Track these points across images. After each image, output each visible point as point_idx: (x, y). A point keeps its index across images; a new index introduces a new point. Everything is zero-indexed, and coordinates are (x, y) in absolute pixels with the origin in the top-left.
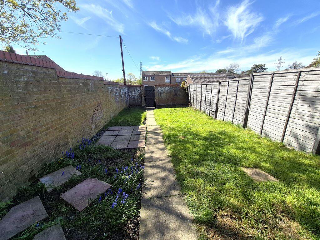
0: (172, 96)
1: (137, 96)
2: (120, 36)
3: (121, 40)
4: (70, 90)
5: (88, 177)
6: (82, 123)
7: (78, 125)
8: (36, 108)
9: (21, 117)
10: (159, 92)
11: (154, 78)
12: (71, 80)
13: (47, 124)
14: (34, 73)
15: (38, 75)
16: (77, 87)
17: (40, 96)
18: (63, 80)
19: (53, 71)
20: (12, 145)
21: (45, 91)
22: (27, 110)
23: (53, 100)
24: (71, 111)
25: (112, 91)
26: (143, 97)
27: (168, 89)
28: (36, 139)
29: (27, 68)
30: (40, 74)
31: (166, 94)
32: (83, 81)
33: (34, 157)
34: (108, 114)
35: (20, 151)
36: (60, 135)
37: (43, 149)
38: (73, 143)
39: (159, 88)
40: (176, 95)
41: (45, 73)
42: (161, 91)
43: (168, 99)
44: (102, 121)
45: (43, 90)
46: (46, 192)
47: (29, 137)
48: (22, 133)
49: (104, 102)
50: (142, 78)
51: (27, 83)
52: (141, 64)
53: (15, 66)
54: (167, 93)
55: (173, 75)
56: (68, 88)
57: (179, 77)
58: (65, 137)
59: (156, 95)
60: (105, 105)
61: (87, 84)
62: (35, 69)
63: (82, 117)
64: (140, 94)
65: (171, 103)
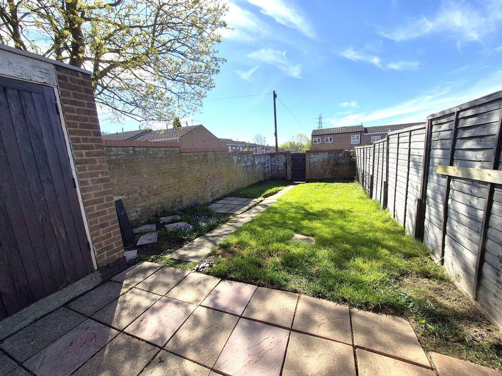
0: (330, 166)
1: (282, 167)
2: (274, 92)
3: (275, 96)
4: (189, 161)
5: (183, 221)
6: (197, 188)
7: (193, 190)
8: (164, 173)
9: (155, 178)
10: (312, 161)
11: (331, 139)
12: (191, 154)
13: (170, 184)
14: (165, 151)
15: (168, 153)
16: (196, 158)
17: (167, 166)
18: (184, 154)
19: (178, 149)
20: (149, 193)
21: (171, 162)
22: (159, 174)
23: (175, 169)
24: (188, 178)
25: (239, 161)
26: (289, 169)
27: (326, 156)
28: (162, 193)
29: (162, 149)
30: (169, 151)
31: (322, 163)
32: (203, 153)
33: (159, 203)
34: (230, 185)
35: (152, 197)
36: (177, 194)
37: (164, 200)
38: (186, 202)
39: (312, 156)
40: (337, 164)
41: (172, 151)
42: (314, 159)
43: (325, 171)
44: (221, 191)
45: (170, 161)
46: (159, 222)
47: (158, 190)
48: (155, 187)
49: (225, 172)
50: (312, 139)
51: (161, 158)
52: (320, 118)
53: (156, 149)
54: (324, 161)
55: (366, 130)
56: (188, 160)
57: (379, 133)
58: (181, 196)
59: (307, 165)
60: (227, 176)
61: (206, 156)
62: (166, 149)
63: (198, 183)
64: (285, 164)
65: (330, 177)
